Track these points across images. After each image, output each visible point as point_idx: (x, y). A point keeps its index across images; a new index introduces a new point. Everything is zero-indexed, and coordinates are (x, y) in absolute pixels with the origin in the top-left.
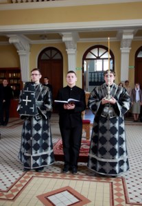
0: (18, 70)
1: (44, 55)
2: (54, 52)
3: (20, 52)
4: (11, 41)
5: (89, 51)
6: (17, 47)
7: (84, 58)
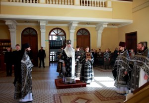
0: (9, 41)
1: (25, 32)
2: (31, 31)
3: (11, 30)
4: (6, 23)
5: (52, 30)
6: (10, 27)
7: (50, 35)
